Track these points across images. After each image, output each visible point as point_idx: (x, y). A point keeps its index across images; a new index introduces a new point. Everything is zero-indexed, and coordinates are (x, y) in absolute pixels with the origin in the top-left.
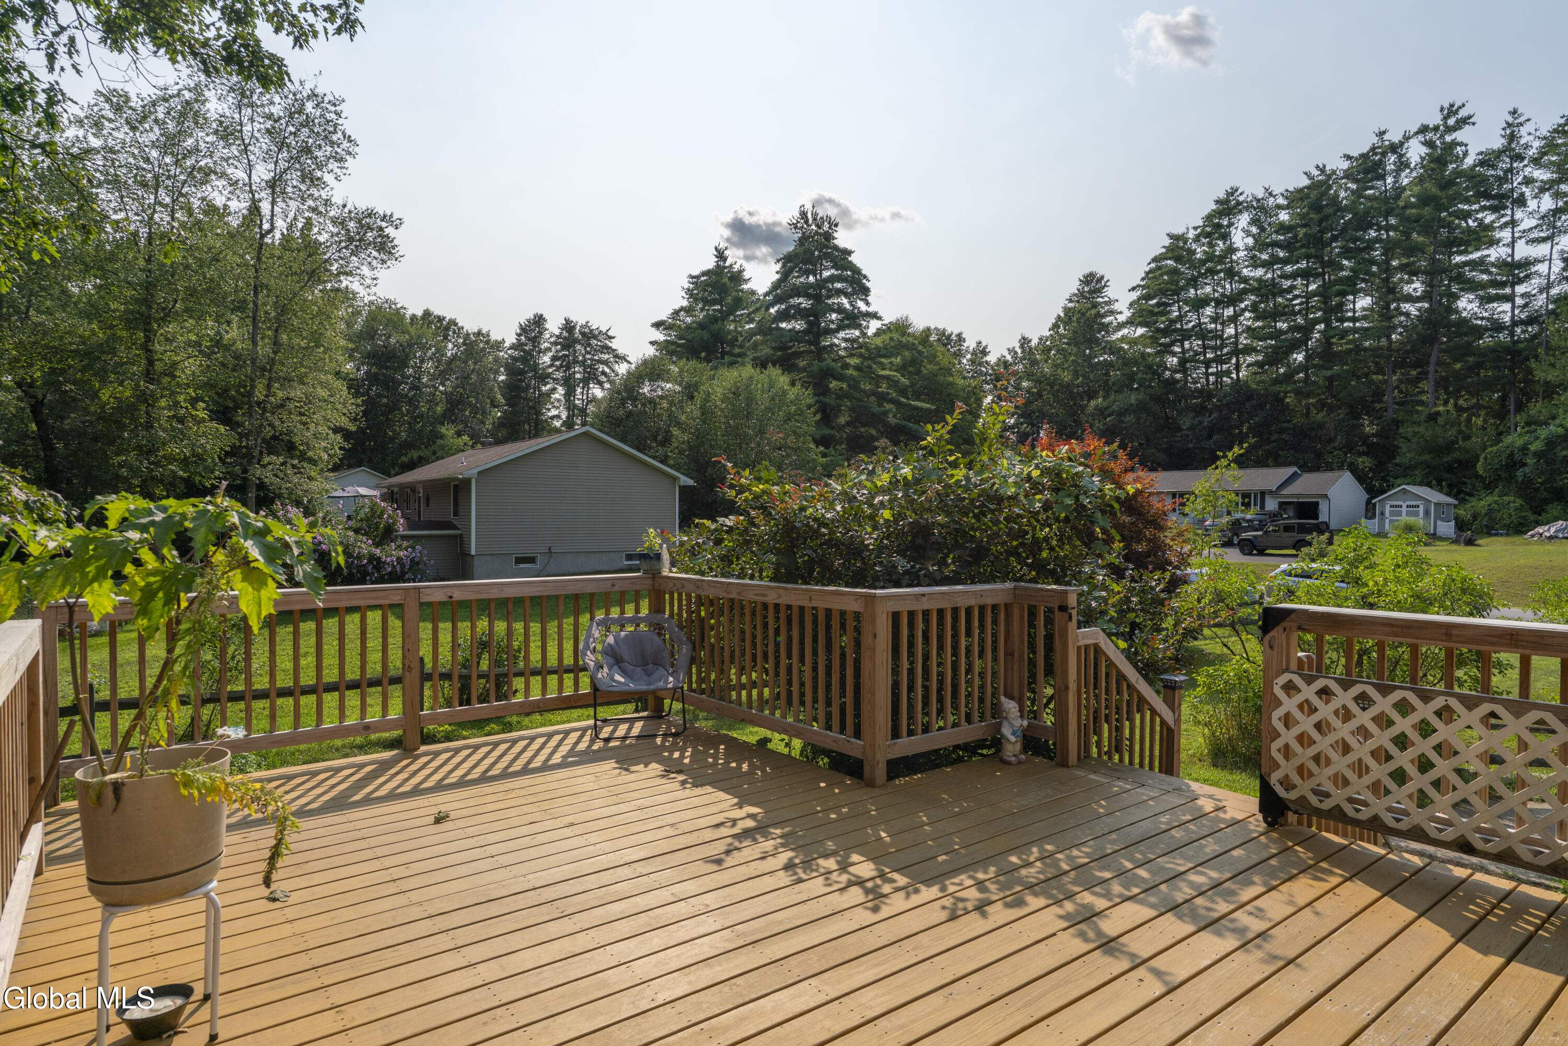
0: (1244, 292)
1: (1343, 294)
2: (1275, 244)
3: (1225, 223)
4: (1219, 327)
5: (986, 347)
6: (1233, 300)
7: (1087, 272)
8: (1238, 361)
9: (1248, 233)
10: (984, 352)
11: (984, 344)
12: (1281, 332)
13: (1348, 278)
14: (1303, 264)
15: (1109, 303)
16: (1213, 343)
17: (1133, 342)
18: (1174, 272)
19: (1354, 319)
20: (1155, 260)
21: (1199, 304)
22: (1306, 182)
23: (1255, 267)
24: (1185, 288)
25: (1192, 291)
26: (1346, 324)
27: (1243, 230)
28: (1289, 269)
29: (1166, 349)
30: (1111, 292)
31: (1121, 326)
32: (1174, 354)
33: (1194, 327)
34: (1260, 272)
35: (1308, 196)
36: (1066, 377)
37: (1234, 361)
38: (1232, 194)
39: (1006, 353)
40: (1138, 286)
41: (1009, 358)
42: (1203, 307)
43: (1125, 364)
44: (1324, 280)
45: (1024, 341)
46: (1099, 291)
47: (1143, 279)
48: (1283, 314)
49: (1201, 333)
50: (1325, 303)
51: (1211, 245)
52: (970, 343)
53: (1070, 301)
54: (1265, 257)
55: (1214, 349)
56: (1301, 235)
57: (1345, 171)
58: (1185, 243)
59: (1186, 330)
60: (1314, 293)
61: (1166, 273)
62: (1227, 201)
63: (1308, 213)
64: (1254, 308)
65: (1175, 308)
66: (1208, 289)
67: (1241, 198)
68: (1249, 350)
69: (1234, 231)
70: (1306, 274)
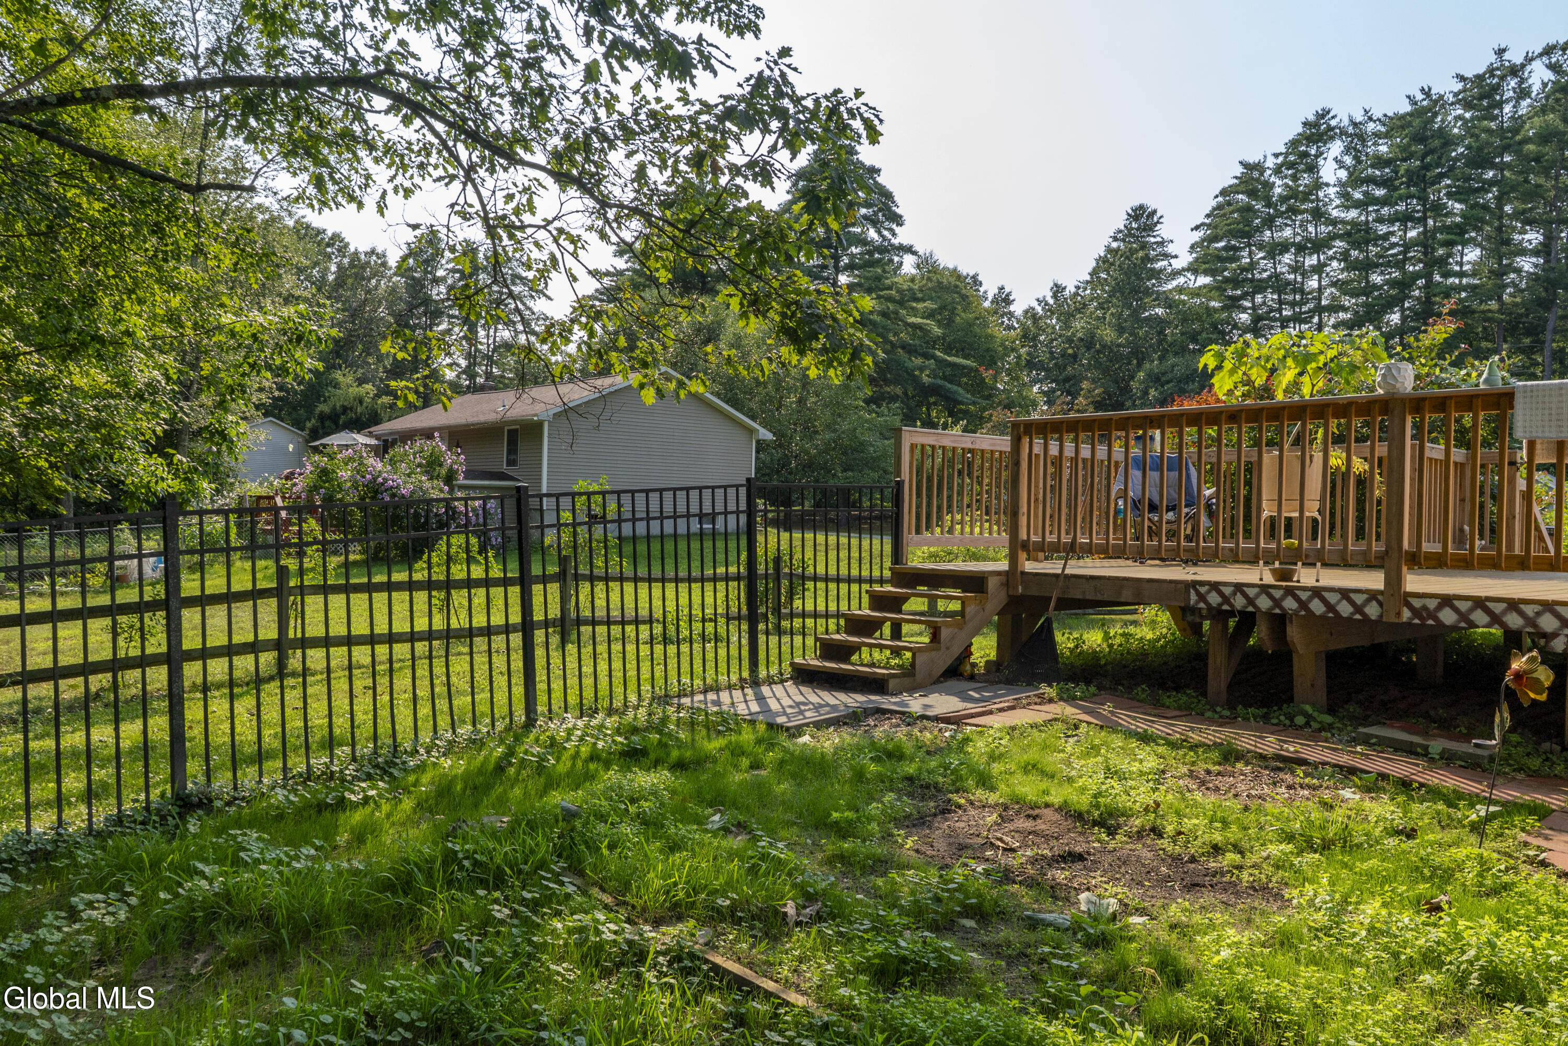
0: (1333, 237)
1: (1450, 244)
2: (1371, 180)
3: (1313, 152)
4: (1299, 279)
5: (1009, 294)
6: (1318, 245)
7: (1137, 203)
8: (1320, 319)
9: (1340, 164)
10: (1007, 301)
11: (1007, 290)
12: (1376, 287)
13: (1457, 225)
14: (1401, 207)
15: (1162, 243)
16: (1291, 298)
17: (1196, 293)
18: (1248, 209)
19: (1461, 274)
20: (1224, 192)
21: (1276, 250)
22: (1406, 108)
23: (1348, 208)
24: (1259, 230)
25: (1268, 233)
26: (1451, 280)
27: (1336, 159)
28: (1385, 211)
29: (1233, 304)
30: (1163, 231)
31: (1176, 273)
32: (1244, 310)
33: (1270, 277)
34: (1353, 214)
35: (1410, 124)
36: (1108, 334)
37: (1316, 320)
38: (1323, 116)
39: (1035, 304)
40: (1203, 224)
41: (1039, 309)
42: (1281, 253)
43: (1185, 320)
44: (1425, 226)
45: (1058, 289)
46: (1149, 228)
47: (1208, 216)
48: (1377, 265)
49: (1278, 284)
50: (1425, 254)
51: (1295, 178)
52: (989, 288)
53: (1115, 239)
54: (1358, 195)
55: (1293, 304)
56: (1402, 172)
57: (1456, 95)
58: (1262, 174)
59: (1260, 280)
60: (1414, 243)
61: (1238, 210)
62: (1316, 125)
63: (1409, 145)
64: (1344, 256)
65: (1245, 253)
66: (1288, 232)
67: (1333, 123)
68: (1335, 308)
69: (1321, 162)
70: (1405, 219)
